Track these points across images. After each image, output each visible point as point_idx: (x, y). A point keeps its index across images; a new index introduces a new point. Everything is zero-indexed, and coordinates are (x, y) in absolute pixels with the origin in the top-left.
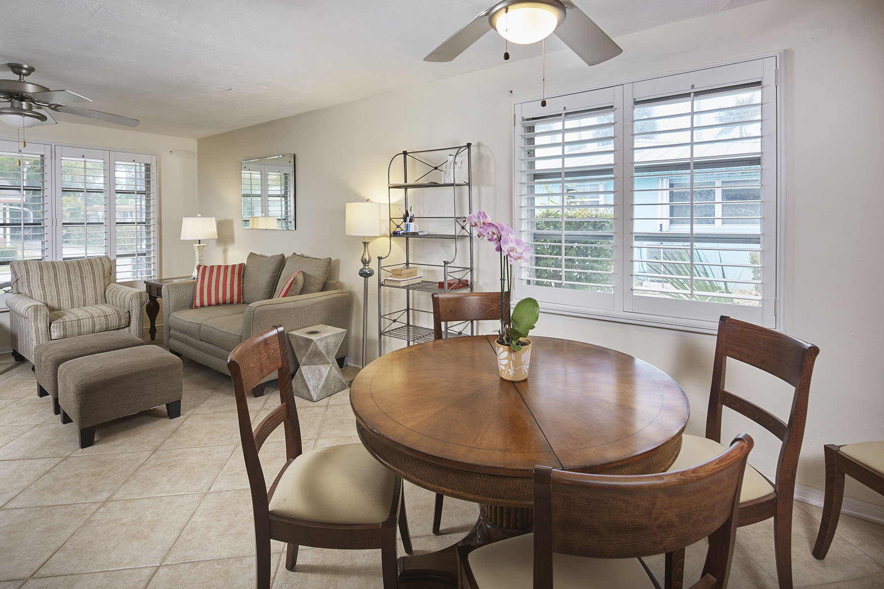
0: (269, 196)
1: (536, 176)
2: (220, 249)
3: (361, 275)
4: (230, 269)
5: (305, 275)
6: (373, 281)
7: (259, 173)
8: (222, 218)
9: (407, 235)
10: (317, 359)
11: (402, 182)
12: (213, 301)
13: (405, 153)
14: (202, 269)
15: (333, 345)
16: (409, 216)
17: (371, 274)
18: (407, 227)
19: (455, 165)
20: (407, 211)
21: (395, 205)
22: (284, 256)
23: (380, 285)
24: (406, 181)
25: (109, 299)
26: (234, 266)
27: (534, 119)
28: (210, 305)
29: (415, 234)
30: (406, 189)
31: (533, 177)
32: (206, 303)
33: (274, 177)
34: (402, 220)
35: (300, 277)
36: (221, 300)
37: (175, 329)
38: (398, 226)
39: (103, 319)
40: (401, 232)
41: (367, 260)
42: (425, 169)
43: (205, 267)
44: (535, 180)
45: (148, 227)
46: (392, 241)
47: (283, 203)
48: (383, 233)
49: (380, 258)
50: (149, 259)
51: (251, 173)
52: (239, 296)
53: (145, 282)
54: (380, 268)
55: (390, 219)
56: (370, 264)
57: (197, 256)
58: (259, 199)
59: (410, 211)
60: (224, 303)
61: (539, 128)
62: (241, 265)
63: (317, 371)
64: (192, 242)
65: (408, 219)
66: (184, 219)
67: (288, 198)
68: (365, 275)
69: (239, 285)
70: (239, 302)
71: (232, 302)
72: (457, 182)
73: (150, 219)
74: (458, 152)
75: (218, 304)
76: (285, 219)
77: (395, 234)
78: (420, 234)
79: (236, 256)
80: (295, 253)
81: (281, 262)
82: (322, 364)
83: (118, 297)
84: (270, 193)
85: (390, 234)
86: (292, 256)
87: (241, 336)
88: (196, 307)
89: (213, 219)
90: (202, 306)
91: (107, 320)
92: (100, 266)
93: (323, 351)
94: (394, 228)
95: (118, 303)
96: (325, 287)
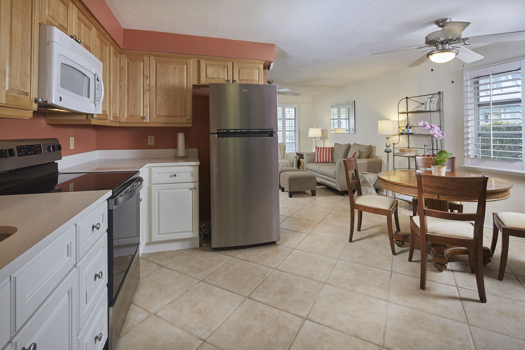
0: (341, 119)
1: (479, 105)
2: (322, 141)
3: (385, 152)
4: (328, 149)
5: (360, 152)
6: (391, 154)
7: (337, 109)
8: (323, 129)
9: (408, 134)
10: (366, 184)
11: (406, 111)
12: (322, 161)
13: (407, 98)
14: (317, 148)
15: (372, 179)
16: (409, 126)
17: (390, 151)
18: (408, 131)
19: (431, 103)
20: (408, 124)
21: (401, 121)
22: (350, 144)
23: (394, 155)
24: (407, 110)
25: (285, 158)
26: (329, 148)
27: (477, 78)
28: (321, 162)
29: (412, 134)
30: (407, 114)
31: (477, 105)
32: (319, 161)
33: (343, 110)
34: (406, 128)
35: (358, 153)
36: (325, 161)
37: (309, 170)
38: (403, 131)
39: (286, 163)
40: (404, 133)
41: (389, 145)
42: (417, 104)
43: (318, 148)
44: (480, 107)
45: (295, 132)
46: (400, 137)
47: (348, 122)
48: (395, 133)
49: (394, 144)
50: (296, 145)
51: (333, 109)
52: (331, 160)
53: (296, 153)
54: (394, 148)
55: (399, 127)
56: (390, 147)
57: (314, 143)
58: (337, 120)
59: (409, 123)
60: (326, 162)
61: (481, 82)
62: (332, 148)
63: (366, 189)
64: (312, 138)
65: (408, 127)
66: (310, 129)
67: (350, 120)
68: (388, 152)
69: (331, 155)
70: (331, 162)
71: (329, 162)
72: (431, 110)
73: (296, 129)
74: (432, 96)
75: (323, 162)
76: (348, 130)
77: (402, 134)
78: (414, 134)
79: (329, 144)
80: (355, 143)
81: (349, 147)
82: (368, 187)
83: (289, 157)
84: (341, 118)
85: (399, 134)
86: (354, 144)
87: (335, 172)
88: (316, 163)
89: (320, 129)
90: (318, 162)
91: (287, 164)
92: (282, 146)
93: (368, 181)
94: (401, 131)
95: (289, 159)
96: (368, 157)
